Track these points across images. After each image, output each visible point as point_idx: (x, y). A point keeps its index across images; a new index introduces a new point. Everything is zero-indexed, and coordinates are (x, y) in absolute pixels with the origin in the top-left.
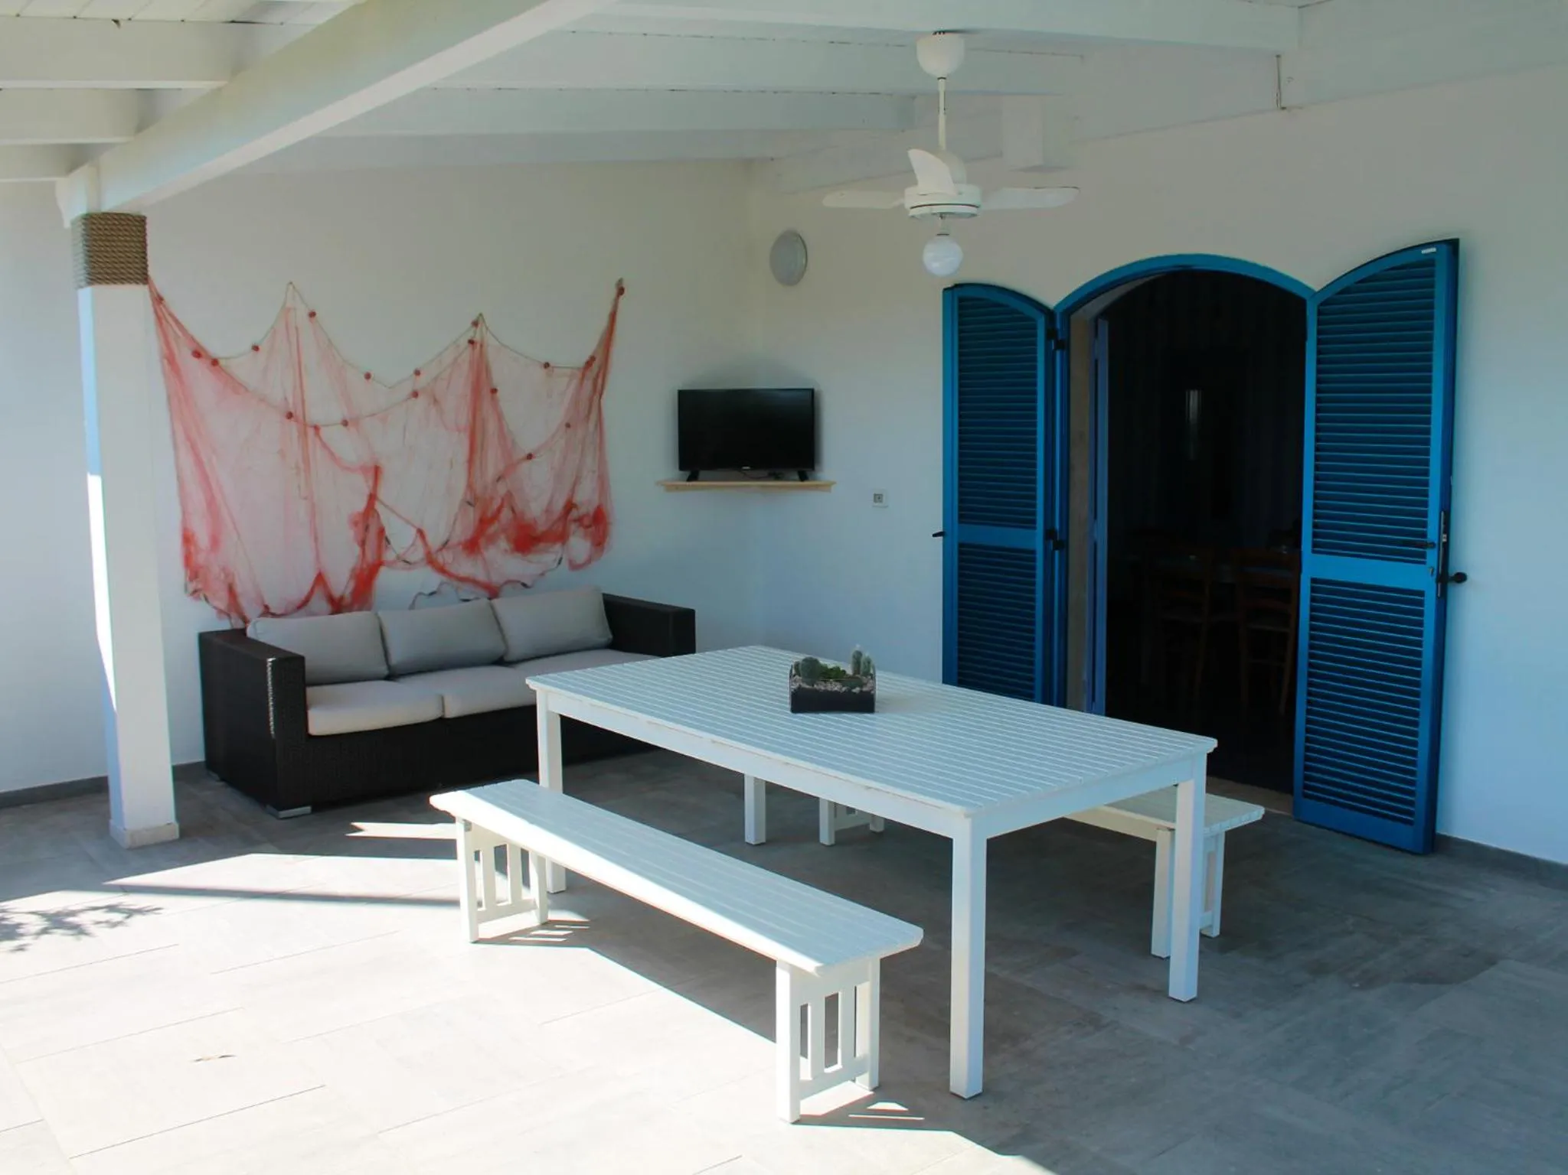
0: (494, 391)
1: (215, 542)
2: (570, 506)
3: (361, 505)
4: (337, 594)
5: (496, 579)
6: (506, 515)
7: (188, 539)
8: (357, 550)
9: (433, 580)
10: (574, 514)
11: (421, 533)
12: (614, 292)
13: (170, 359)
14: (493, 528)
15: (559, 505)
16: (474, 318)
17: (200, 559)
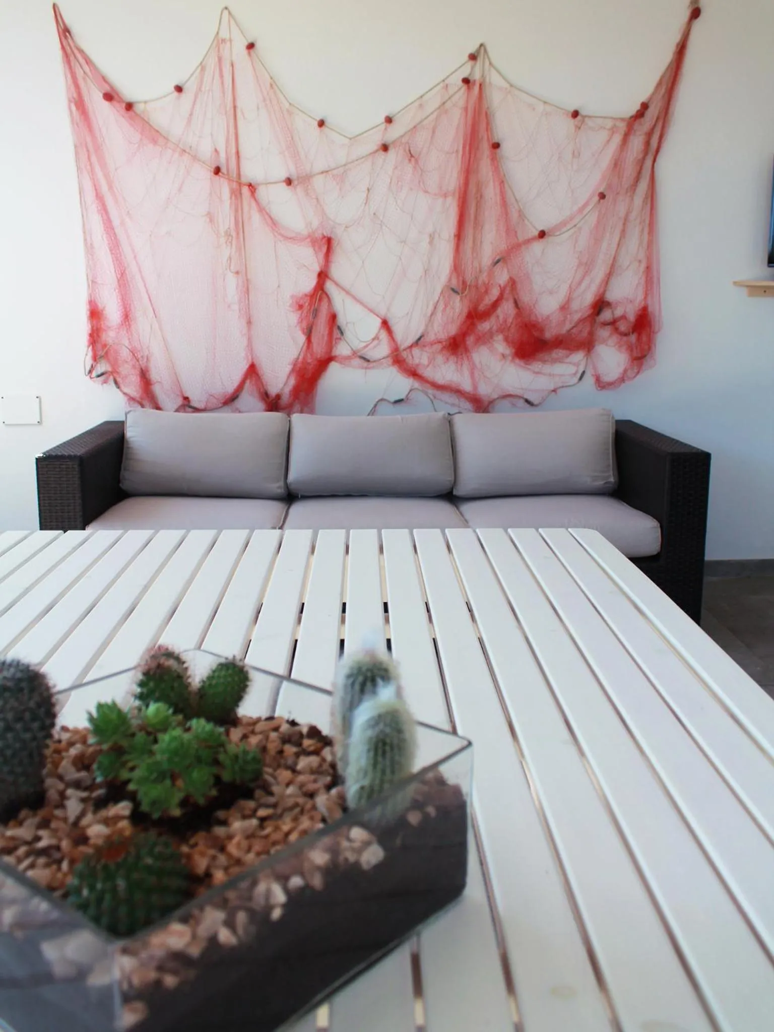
0: (496, 146)
1: (127, 317)
2: (600, 305)
3: (308, 283)
4: (273, 391)
5: (485, 390)
6: (507, 310)
7: (95, 314)
8: (302, 339)
9: (401, 384)
10: (606, 315)
11: (385, 324)
12: (686, 14)
13: (79, 104)
14: (484, 326)
15: (586, 298)
16: (472, 49)
17: (109, 336)
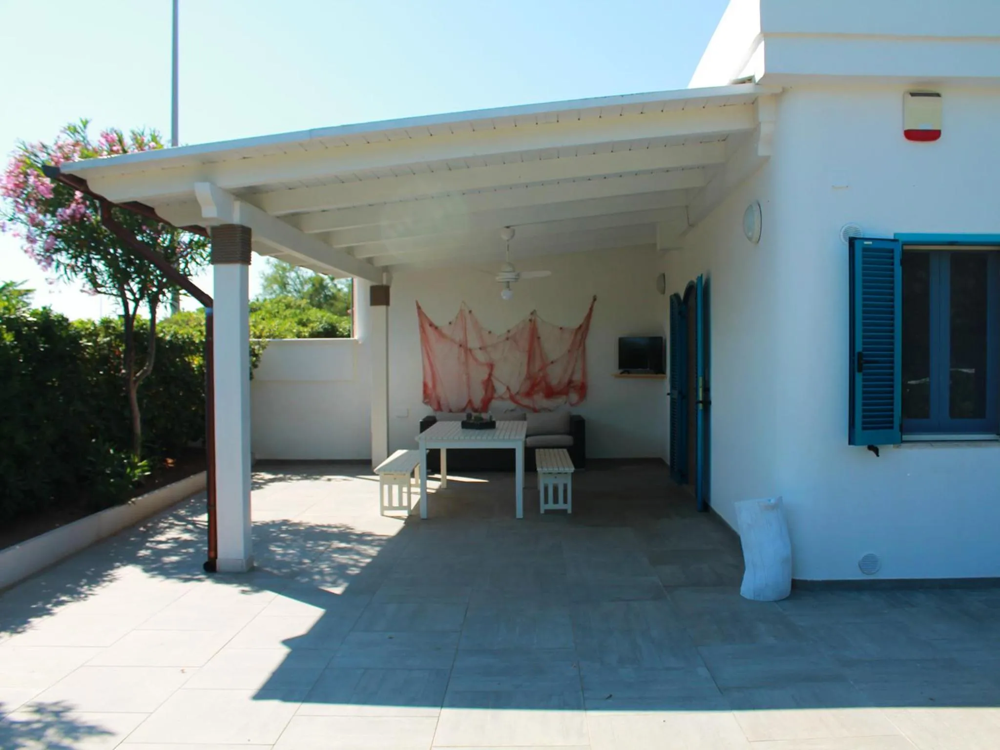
0: (539, 338)
1: (434, 386)
2: (570, 382)
3: (486, 376)
4: (476, 407)
5: (537, 407)
6: (543, 384)
7: (425, 385)
8: (484, 393)
9: (512, 405)
10: (572, 385)
11: (508, 389)
12: (592, 300)
13: (422, 327)
14: (536, 389)
15: (566, 380)
16: (532, 311)
17: (429, 392)
